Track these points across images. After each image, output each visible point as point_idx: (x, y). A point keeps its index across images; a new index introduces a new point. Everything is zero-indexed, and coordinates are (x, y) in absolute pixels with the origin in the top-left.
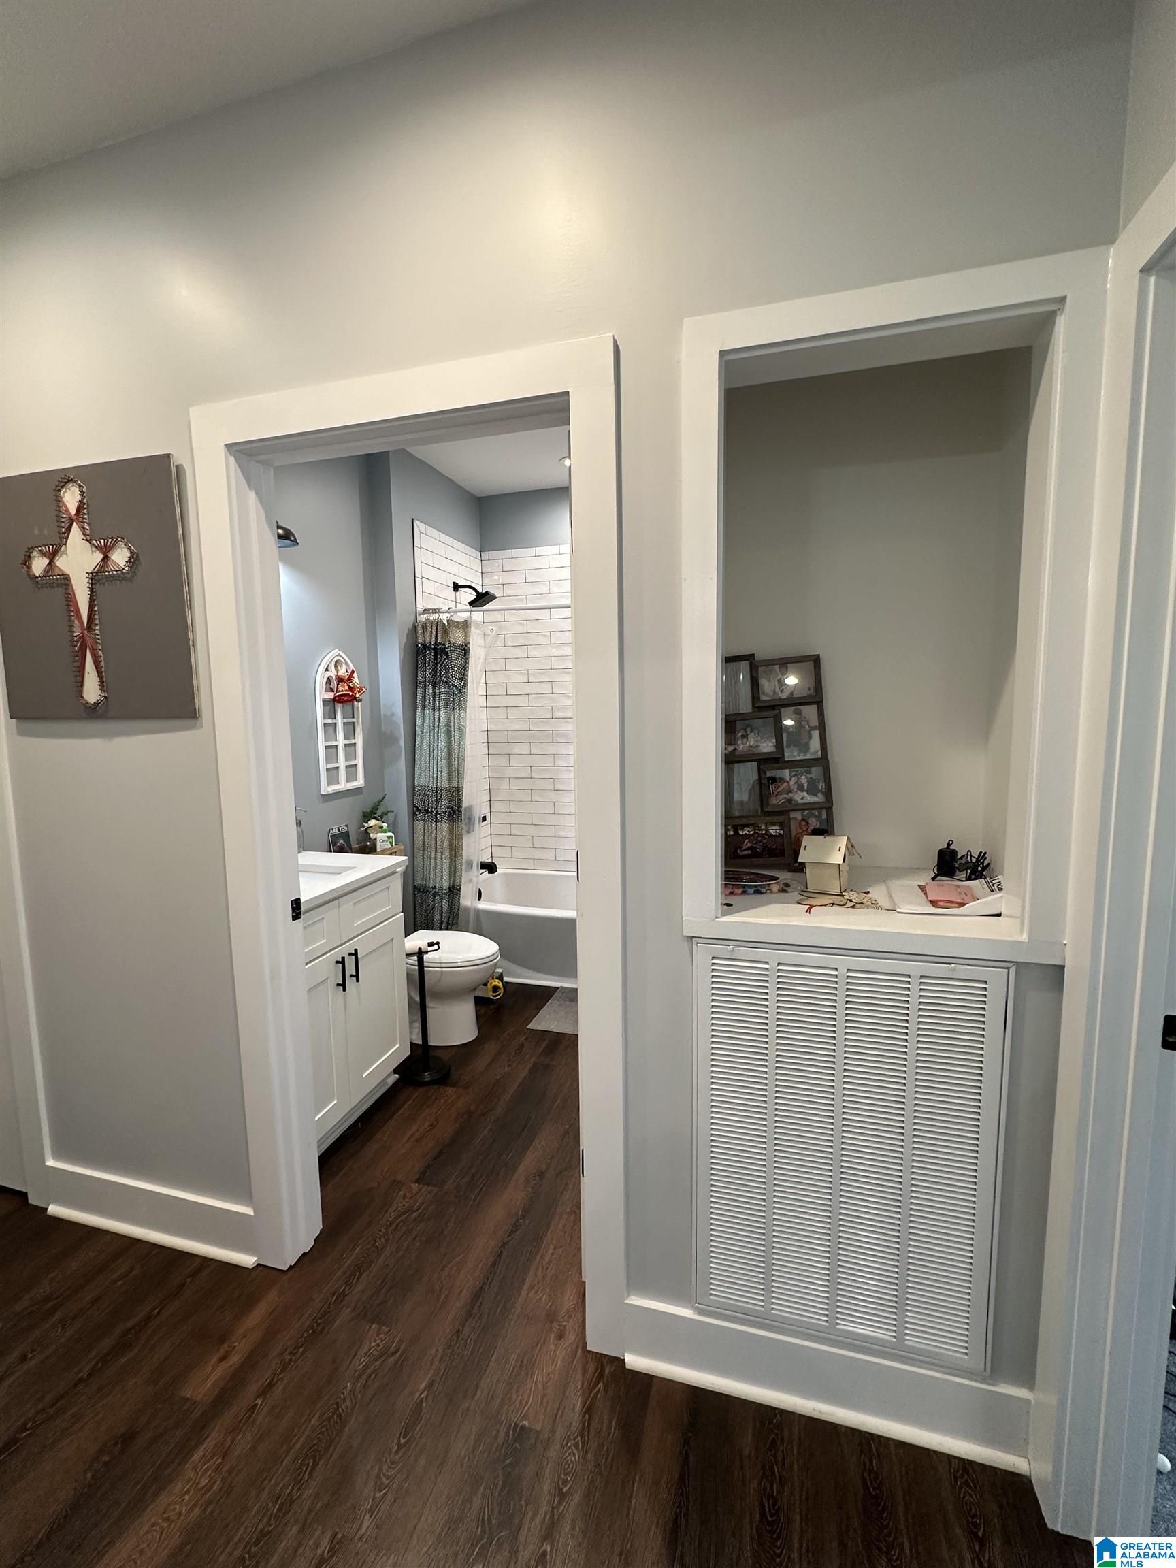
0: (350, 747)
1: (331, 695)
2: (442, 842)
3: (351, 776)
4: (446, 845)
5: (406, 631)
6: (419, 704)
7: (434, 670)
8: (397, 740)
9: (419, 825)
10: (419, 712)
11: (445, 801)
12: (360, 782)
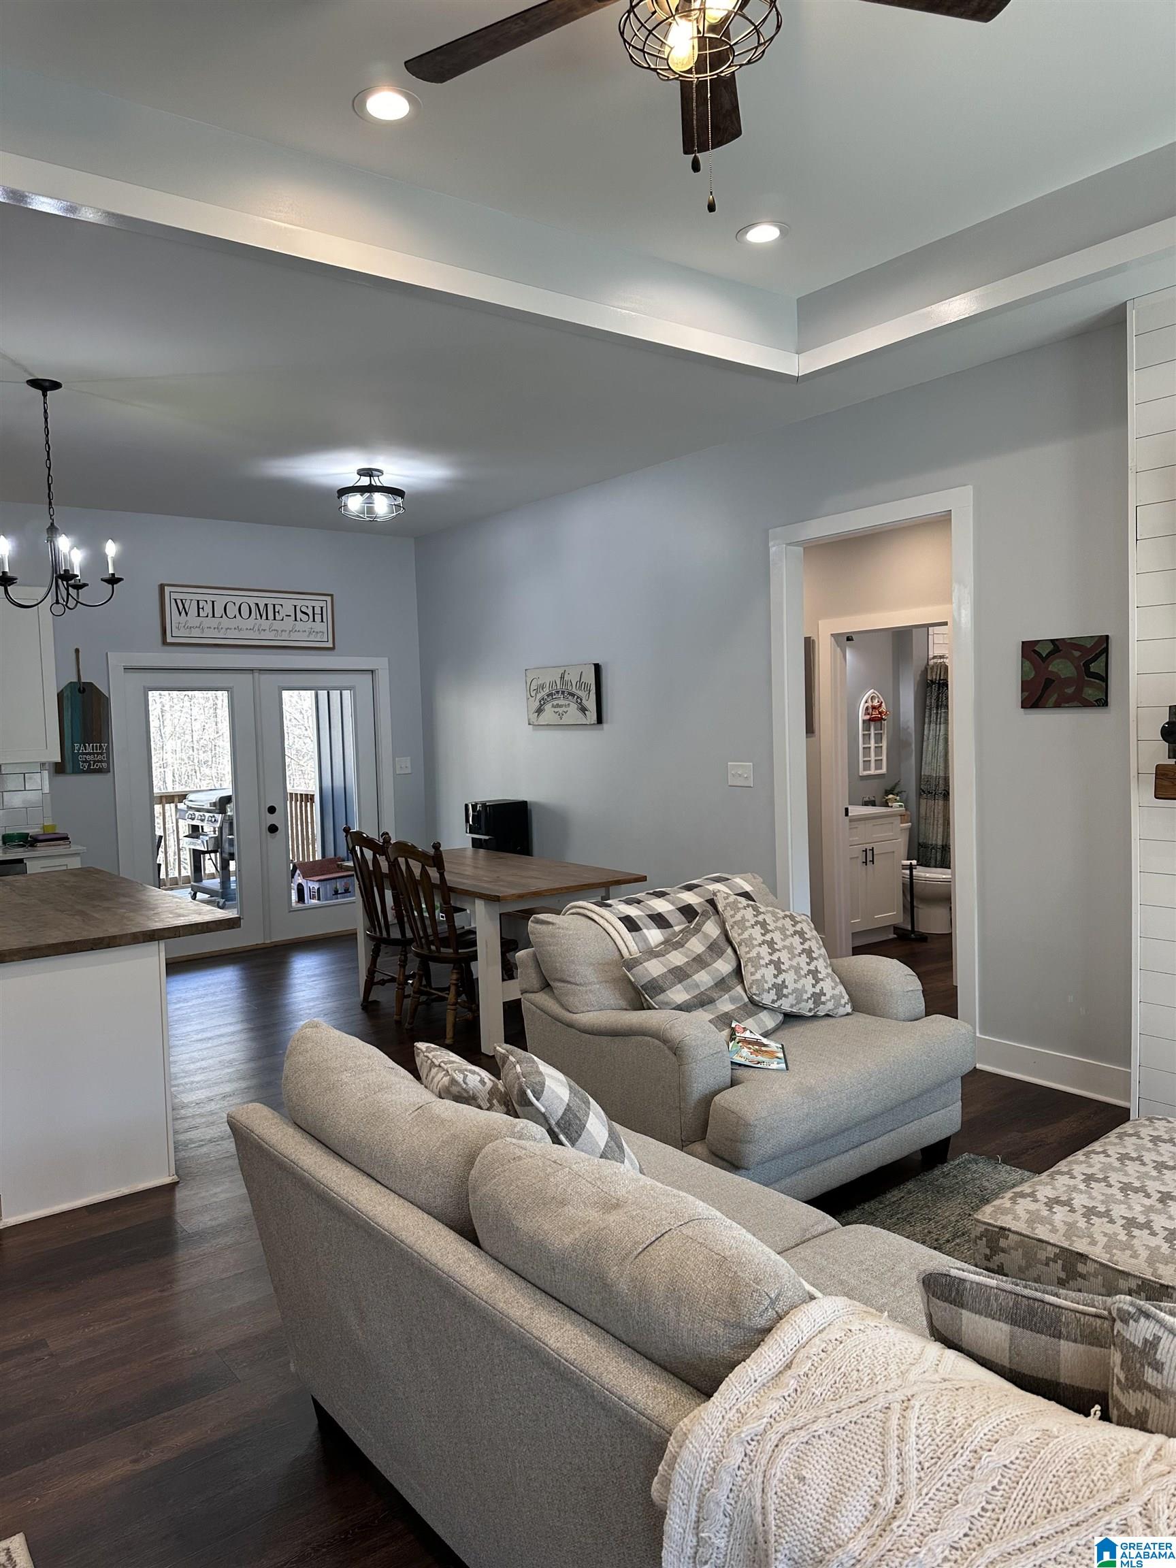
0: (878, 749)
1: (868, 717)
2: (938, 813)
3: (878, 767)
4: (941, 815)
5: (920, 672)
6: (927, 720)
7: (938, 697)
8: (910, 745)
9: (923, 802)
10: (926, 726)
11: (942, 787)
12: (884, 771)
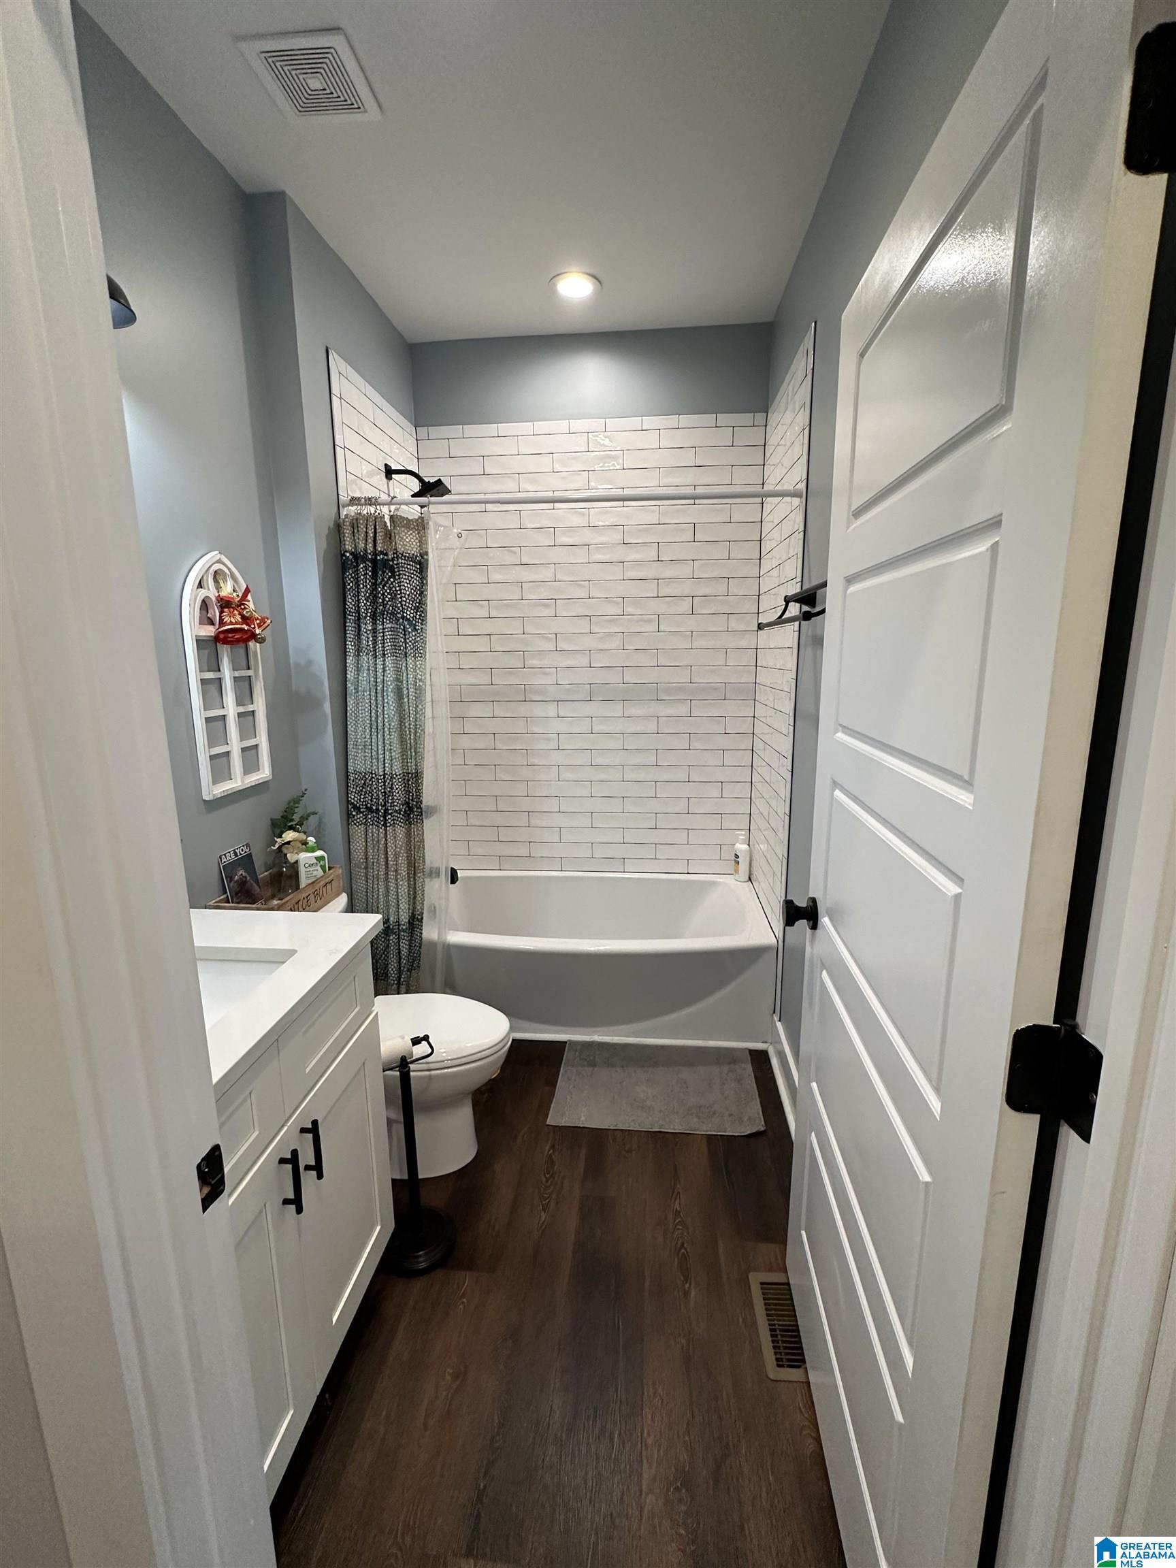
0: (247, 717)
1: (209, 631)
2: (396, 855)
3: (251, 765)
4: (402, 860)
5: (326, 531)
6: (350, 646)
7: (374, 596)
8: (317, 704)
9: (358, 832)
10: (350, 660)
11: (399, 796)
12: (264, 773)
